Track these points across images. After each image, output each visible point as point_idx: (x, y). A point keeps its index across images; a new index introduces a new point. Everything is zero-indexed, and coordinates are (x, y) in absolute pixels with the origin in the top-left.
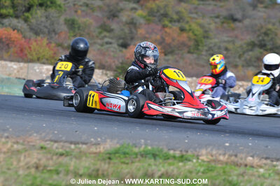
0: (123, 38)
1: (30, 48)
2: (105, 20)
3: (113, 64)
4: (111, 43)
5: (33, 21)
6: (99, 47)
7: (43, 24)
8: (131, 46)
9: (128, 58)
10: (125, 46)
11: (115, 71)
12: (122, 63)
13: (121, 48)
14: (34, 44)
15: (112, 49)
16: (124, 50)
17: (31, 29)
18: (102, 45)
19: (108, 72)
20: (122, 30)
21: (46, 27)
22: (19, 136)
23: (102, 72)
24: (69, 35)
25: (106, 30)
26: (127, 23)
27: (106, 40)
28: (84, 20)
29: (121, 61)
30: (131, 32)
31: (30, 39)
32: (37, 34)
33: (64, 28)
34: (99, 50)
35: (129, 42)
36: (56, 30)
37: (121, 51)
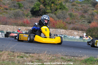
0: (89, 20)
1: (56, 23)
2: (83, 13)
3: (86, 29)
4: (85, 22)
5: (58, 14)
6: (81, 23)
7: (61, 15)
8: (92, 23)
9: (91, 27)
10: (90, 22)
11: (86, 31)
12: (89, 29)
13: (88, 23)
14: (58, 22)
15: (85, 24)
16: (89, 24)
17: (57, 17)
18: (82, 22)
19: (84, 32)
20: (89, 17)
21: (62, 16)
22: (54, 54)
23: (82, 32)
24: (70, 19)
25: (83, 17)
26: (90, 15)
27: (83, 20)
28: (75, 13)
29: (88, 28)
30: (92, 18)
31: (57, 20)
32: (59, 18)
33: (68, 17)
34: (80, 24)
35: (91, 21)
36: (66, 17)
37: (88, 24)
